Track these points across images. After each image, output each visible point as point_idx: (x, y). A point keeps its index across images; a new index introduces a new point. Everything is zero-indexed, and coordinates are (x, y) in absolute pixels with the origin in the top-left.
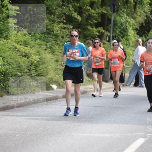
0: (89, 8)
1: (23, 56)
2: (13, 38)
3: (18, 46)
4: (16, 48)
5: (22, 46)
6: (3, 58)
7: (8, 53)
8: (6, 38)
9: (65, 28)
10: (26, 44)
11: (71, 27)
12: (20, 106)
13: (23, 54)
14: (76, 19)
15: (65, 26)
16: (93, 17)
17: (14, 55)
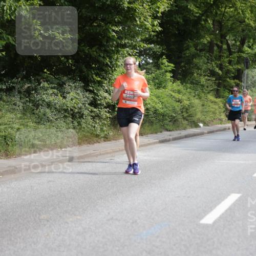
0: (227, 64)
1: (177, 102)
2: (170, 88)
3: (173, 94)
4: (172, 95)
5: (177, 94)
6: (162, 103)
7: (166, 99)
8: (164, 87)
9: (209, 80)
10: (179, 92)
11: (214, 79)
12: (175, 139)
13: (177, 100)
14: (218, 73)
15: (209, 78)
16: (231, 71)
17: (170, 100)
